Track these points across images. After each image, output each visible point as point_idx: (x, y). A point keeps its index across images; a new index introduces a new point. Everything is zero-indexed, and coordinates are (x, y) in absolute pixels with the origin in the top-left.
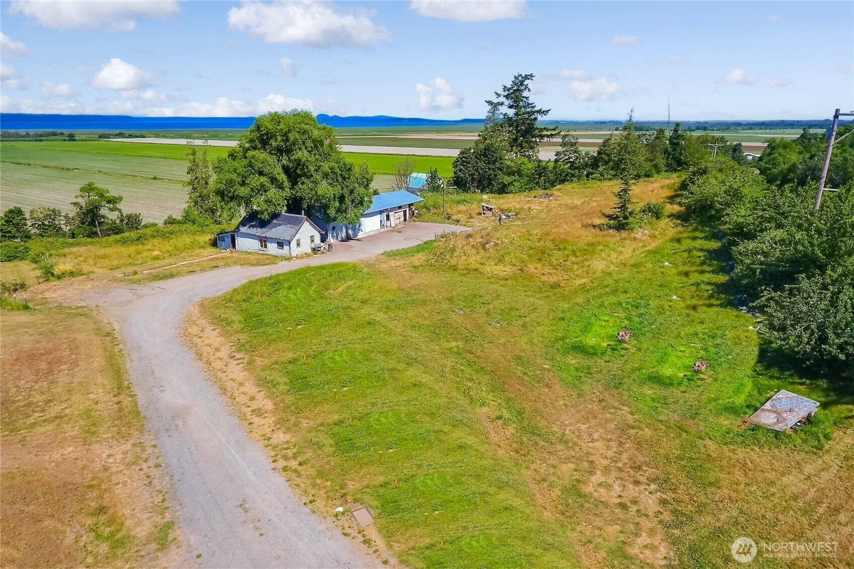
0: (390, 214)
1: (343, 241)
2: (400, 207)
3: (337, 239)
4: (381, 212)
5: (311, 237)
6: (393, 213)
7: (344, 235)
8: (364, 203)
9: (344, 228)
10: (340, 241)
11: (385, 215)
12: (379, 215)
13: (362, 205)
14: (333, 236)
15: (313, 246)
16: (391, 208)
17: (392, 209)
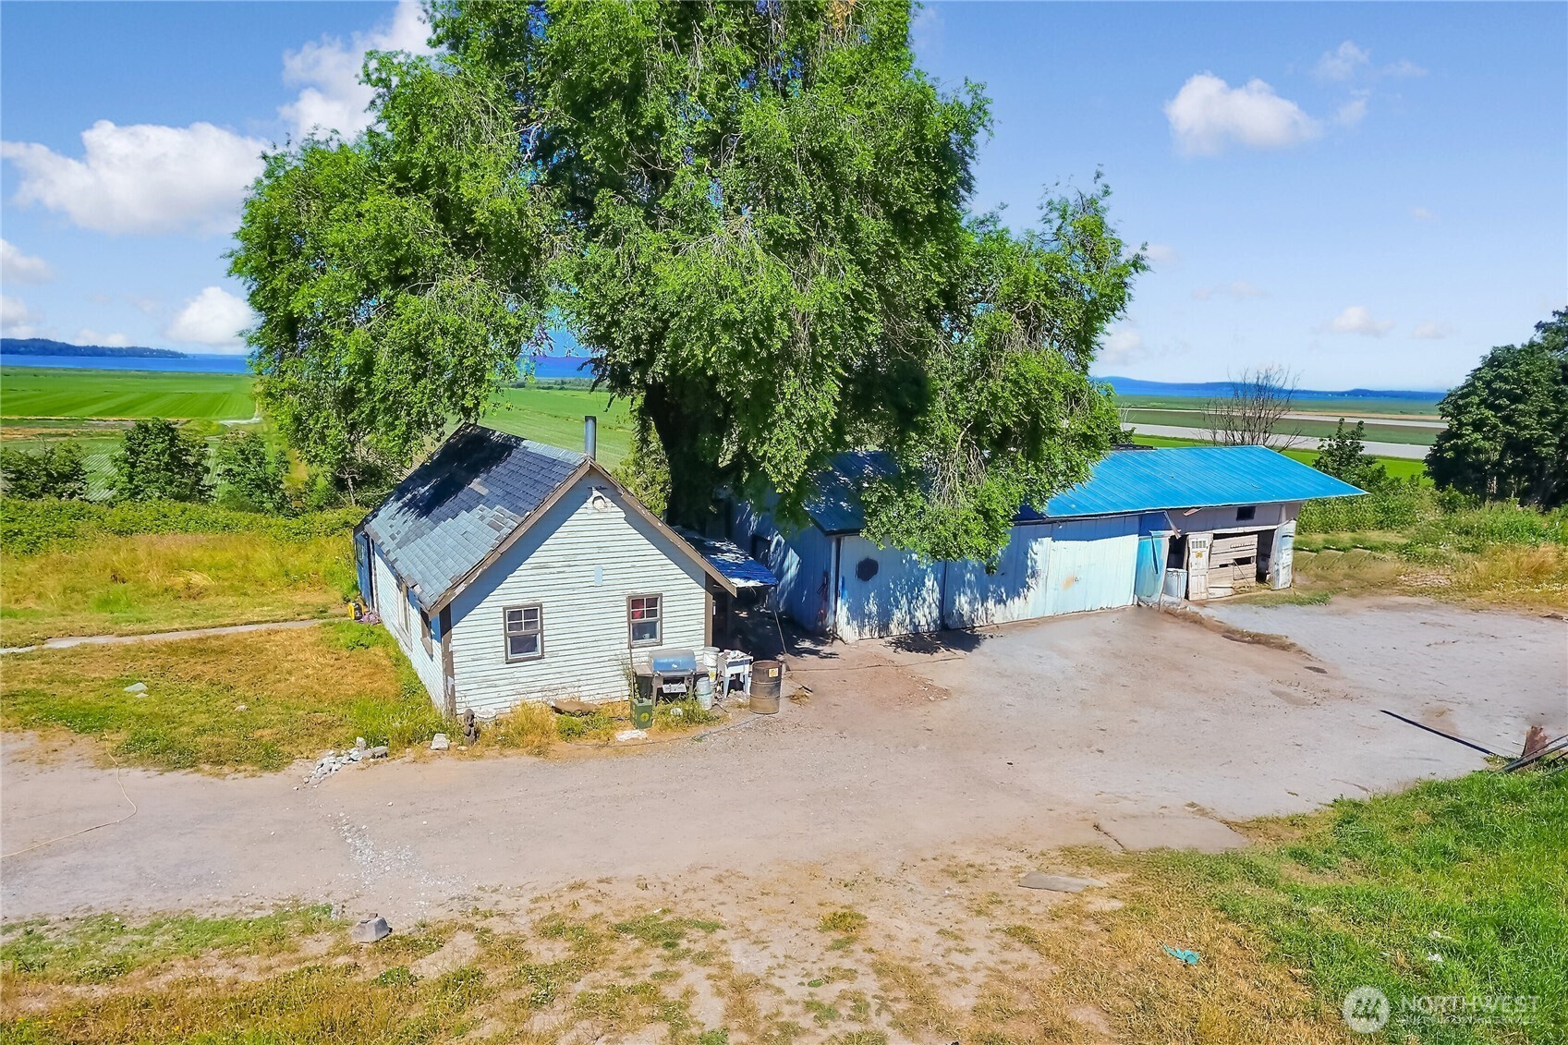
0: (1193, 537)
1: (916, 642)
2: (1245, 514)
3: (884, 628)
4: (1145, 523)
5: (635, 602)
6: (1206, 537)
7: (926, 615)
8: (1051, 446)
9: (929, 582)
10: (900, 643)
11: (1163, 540)
12: (1135, 538)
13: (1033, 453)
14: (857, 614)
15: (643, 658)
16: (1202, 511)
17: (1208, 518)
